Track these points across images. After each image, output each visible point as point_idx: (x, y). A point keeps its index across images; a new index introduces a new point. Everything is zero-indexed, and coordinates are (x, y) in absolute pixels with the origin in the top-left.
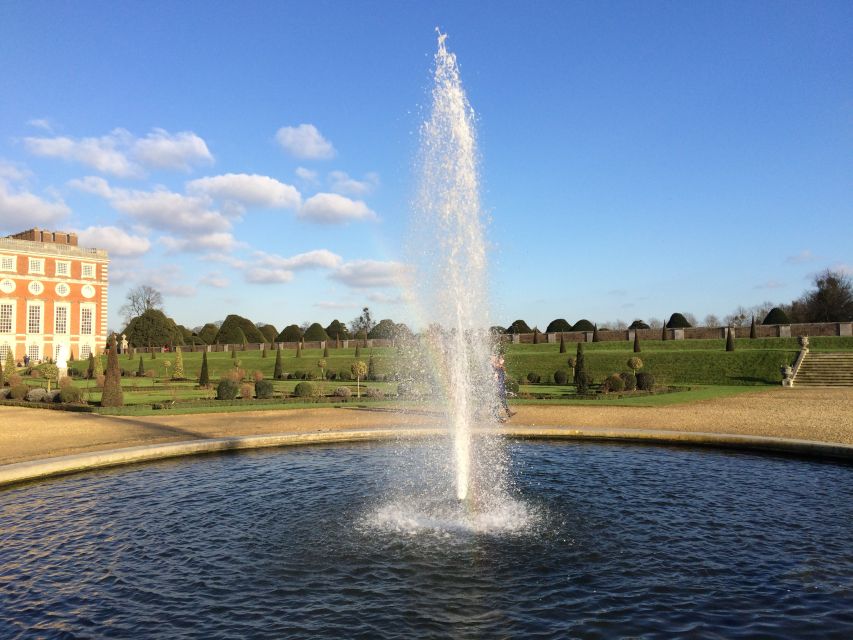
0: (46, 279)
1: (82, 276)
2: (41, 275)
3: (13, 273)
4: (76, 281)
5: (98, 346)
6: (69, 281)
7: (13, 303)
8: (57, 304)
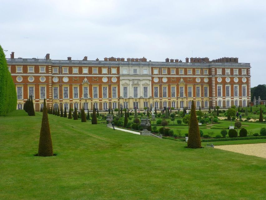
0: (231, 76)
1: (242, 74)
2: (229, 75)
3: (221, 75)
4: (240, 76)
5: (248, 101)
6: (238, 76)
7: (221, 86)
8: (234, 86)
